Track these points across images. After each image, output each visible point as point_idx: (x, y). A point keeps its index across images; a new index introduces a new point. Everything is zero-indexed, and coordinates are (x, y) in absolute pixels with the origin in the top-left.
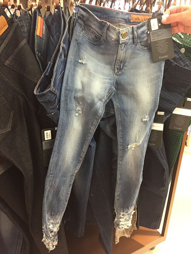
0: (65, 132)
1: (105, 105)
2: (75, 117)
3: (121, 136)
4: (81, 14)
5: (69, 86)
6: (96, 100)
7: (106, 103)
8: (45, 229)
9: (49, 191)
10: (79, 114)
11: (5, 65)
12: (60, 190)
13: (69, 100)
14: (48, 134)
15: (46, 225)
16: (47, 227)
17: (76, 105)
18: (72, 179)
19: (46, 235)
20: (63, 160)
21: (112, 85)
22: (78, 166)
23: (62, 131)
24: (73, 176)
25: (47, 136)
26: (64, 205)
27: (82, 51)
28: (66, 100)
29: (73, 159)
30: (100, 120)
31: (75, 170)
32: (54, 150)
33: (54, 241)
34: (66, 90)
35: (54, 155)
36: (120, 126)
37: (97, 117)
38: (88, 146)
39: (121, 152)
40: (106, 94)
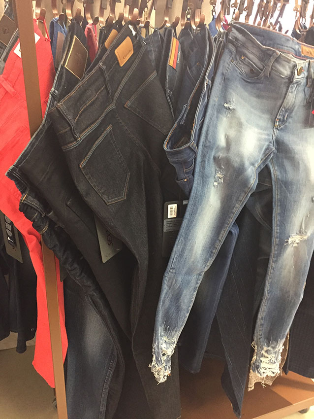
0: (197, 209)
1: (258, 173)
2: (213, 188)
3: (278, 223)
4: (235, 37)
5: (210, 142)
6: (247, 164)
7: (260, 170)
8: (156, 349)
9: (166, 293)
10: (218, 183)
11: (125, 107)
12: (182, 294)
13: (206, 162)
14: (173, 209)
15: (158, 343)
16: (159, 346)
17: (216, 170)
18: (199, 280)
19: (157, 359)
20: (191, 250)
21: (271, 142)
22: (209, 261)
23: (194, 206)
24: (201, 275)
25: (171, 212)
26: (184, 318)
27: (231, 91)
28: (203, 161)
29: (203, 250)
30: (250, 195)
31: (204, 267)
32: (180, 233)
33: (166, 370)
34: (205, 146)
35: (180, 241)
36: (279, 208)
37: (246, 189)
38: (228, 232)
39: (276, 249)
40: (261, 156)
